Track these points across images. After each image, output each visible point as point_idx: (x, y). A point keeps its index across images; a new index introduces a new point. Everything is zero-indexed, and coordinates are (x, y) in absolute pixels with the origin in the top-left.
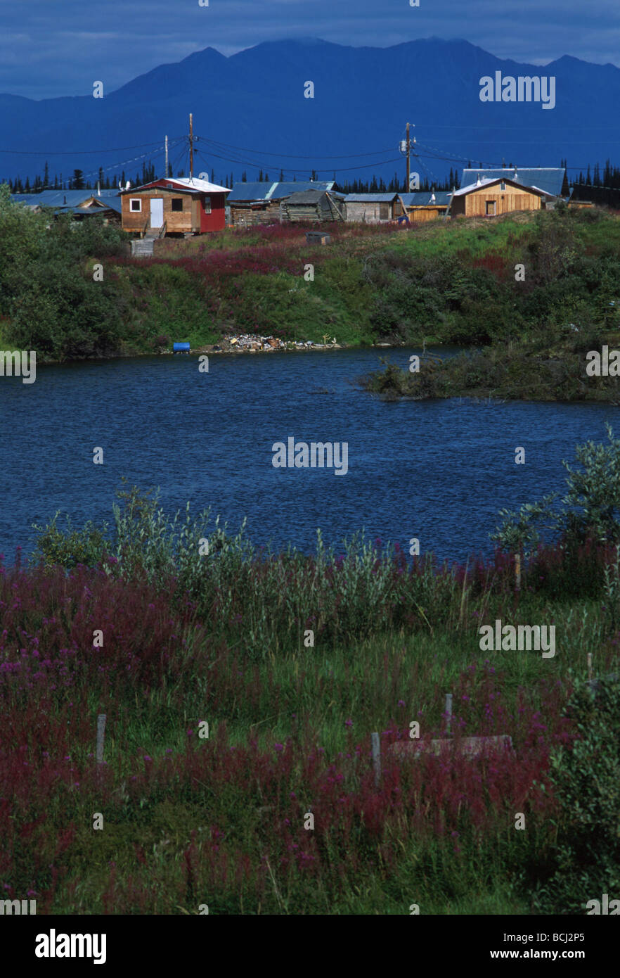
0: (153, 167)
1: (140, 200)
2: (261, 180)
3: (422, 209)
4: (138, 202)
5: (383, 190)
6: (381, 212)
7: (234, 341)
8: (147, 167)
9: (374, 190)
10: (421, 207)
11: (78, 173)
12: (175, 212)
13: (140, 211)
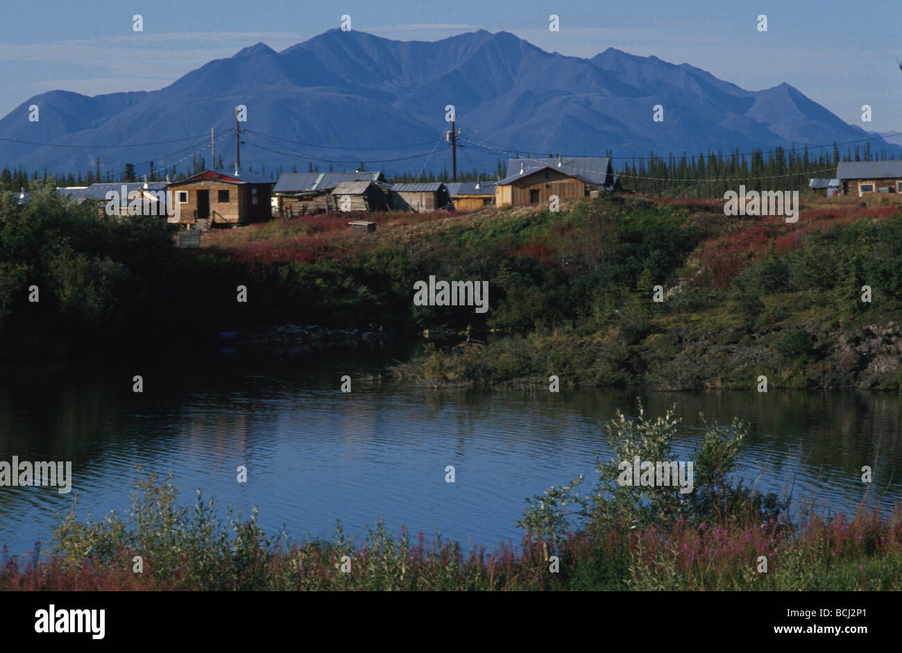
0: (204, 160)
1: (187, 192)
2: (311, 171)
3: (467, 198)
4: (185, 194)
5: (432, 180)
6: (427, 202)
7: (280, 329)
8: (197, 161)
9: (423, 180)
10: (466, 196)
11: (130, 167)
12: (222, 204)
13: (187, 203)
